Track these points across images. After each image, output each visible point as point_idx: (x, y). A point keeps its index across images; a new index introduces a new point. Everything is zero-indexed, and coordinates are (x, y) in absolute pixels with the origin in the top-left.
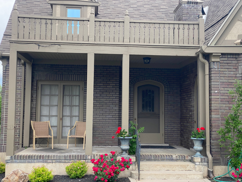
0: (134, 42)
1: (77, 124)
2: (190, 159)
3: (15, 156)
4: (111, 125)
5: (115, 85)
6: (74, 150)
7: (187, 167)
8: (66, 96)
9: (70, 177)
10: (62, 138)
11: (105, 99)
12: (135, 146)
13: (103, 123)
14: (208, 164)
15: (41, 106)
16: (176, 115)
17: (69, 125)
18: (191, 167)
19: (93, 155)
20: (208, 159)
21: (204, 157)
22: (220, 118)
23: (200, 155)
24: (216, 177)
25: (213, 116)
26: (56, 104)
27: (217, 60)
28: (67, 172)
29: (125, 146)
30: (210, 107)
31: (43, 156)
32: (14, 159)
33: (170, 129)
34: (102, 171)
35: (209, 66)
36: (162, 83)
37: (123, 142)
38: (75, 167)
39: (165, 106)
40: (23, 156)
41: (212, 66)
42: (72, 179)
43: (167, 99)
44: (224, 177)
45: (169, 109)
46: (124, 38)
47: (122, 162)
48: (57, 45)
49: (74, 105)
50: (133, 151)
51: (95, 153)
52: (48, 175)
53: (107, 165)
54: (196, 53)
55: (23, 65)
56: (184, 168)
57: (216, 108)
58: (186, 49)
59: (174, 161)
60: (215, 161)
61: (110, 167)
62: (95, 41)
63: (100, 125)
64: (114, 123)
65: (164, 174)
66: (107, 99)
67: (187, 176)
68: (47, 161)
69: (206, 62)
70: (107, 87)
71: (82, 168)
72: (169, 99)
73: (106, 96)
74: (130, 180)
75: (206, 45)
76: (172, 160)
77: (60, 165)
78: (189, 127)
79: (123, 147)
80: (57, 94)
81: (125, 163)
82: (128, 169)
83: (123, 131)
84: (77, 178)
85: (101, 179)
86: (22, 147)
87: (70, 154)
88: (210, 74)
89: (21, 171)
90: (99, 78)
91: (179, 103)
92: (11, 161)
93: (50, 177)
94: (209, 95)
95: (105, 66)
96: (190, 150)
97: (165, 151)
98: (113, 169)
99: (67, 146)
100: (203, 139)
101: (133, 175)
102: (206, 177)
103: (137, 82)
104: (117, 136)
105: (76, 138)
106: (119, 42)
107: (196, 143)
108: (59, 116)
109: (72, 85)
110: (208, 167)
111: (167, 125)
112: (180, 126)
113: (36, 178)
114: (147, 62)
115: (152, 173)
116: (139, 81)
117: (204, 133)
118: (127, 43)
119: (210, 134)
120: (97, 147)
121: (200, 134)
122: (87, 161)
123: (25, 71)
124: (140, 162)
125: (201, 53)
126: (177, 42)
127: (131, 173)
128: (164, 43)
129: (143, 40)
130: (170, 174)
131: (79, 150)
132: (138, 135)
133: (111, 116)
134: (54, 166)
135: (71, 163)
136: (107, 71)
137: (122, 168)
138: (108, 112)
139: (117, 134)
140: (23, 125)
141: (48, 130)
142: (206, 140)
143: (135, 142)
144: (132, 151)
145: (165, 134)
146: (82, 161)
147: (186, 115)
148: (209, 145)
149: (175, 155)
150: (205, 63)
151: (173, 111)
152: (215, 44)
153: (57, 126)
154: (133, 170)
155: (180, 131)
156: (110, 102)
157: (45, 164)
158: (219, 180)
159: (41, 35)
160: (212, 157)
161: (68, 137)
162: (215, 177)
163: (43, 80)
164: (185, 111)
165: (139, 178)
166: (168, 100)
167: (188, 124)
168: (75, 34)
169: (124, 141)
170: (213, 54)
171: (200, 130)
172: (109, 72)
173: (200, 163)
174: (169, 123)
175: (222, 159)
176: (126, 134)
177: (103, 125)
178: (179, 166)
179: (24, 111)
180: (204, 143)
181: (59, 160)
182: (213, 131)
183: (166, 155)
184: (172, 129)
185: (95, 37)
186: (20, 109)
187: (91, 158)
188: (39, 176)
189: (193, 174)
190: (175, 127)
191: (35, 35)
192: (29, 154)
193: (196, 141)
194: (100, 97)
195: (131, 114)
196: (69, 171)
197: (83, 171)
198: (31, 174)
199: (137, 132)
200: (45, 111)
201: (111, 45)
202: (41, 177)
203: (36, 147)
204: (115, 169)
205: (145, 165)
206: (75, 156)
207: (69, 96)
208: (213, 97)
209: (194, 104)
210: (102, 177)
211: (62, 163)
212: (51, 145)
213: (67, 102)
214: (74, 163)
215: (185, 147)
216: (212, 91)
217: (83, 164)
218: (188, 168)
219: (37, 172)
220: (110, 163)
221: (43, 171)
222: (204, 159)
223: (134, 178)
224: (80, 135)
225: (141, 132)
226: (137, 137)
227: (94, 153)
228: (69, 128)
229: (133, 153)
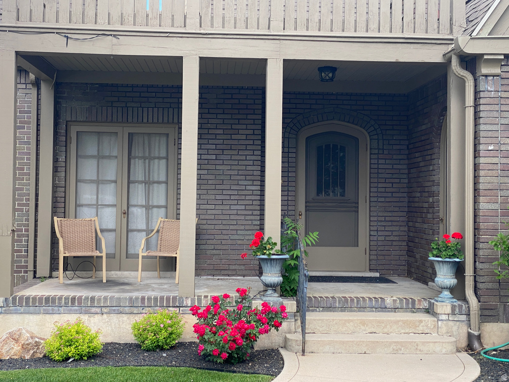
0: (296, 29)
1: (161, 226)
2: (426, 306)
3: (14, 299)
4: (242, 227)
5: (251, 132)
6: (154, 285)
7: (418, 326)
8: (137, 159)
9: (142, 348)
10: (127, 258)
11: (229, 167)
12: (295, 276)
13: (224, 222)
14: (469, 318)
15: (79, 184)
16: (395, 204)
17: (144, 227)
18: (427, 326)
19: (196, 297)
20: (469, 307)
21: (460, 303)
22: (499, 210)
23: (451, 298)
24: (487, 350)
25: (483, 205)
26: (113, 178)
27: (493, 72)
28: (135, 335)
29: (273, 276)
30: (475, 184)
31: (80, 298)
32: (13, 304)
33: (383, 238)
34: (215, 333)
35: (475, 86)
36: (364, 128)
37: (266, 268)
38: (154, 324)
39: (370, 182)
40: (33, 298)
41: (482, 86)
42: (147, 351)
43: (376, 166)
44: (505, 350)
45: (380, 190)
46: (271, 19)
47: (263, 314)
48: (110, 37)
49: (156, 179)
50: (290, 287)
51: (202, 292)
52: (91, 341)
53: (227, 319)
54: (444, 55)
55: (33, 84)
56: (410, 327)
57: (489, 186)
58: (419, 45)
59: (389, 312)
60: (487, 313)
61: (235, 324)
62: (201, 26)
63: (217, 227)
64: (250, 222)
65: (363, 341)
66: (233, 167)
67: (417, 346)
68: (90, 309)
69: (467, 76)
70: (234, 137)
71: (171, 327)
72: (380, 166)
73: (231, 160)
74: (281, 355)
75: (468, 35)
76: (384, 309)
77: (120, 319)
78: (426, 233)
79: (266, 278)
80: (115, 153)
81: (270, 316)
82: (277, 330)
83: (267, 241)
84: (158, 350)
85: (213, 351)
86: (35, 277)
87: (143, 295)
88: (477, 105)
89: (27, 331)
90: (214, 116)
91: (405, 176)
92: (5, 310)
93: (95, 348)
94: (475, 155)
95: (228, 88)
96: (428, 285)
97: (369, 287)
98: (240, 329)
99: (137, 276)
100: (457, 260)
101: (289, 343)
102: (464, 348)
103: (306, 125)
104: (254, 254)
105: (161, 257)
106: (258, 29)
107: (442, 270)
108: (119, 206)
109: (149, 134)
110: (469, 326)
111: (375, 228)
112: (407, 230)
113: (62, 348)
114: (327, 78)
115: (335, 340)
116: (309, 124)
117: (460, 247)
118: (278, 31)
119: (475, 248)
120: (209, 279)
121: (450, 248)
122: (182, 311)
123: (38, 100)
124: (307, 313)
125: (455, 54)
126: (398, 27)
127: (286, 340)
128: (367, 31)
129: (315, 24)
130: (377, 342)
131: (165, 286)
132: (302, 249)
133: (243, 207)
134: (105, 322)
135: (145, 315)
136: (232, 98)
137: (263, 327)
138: (237, 197)
139: (254, 248)
140: (36, 226)
141: (94, 240)
142: (464, 262)
143: (296, 268)
144: (288, 289)
145: (370, 250)
146: (171, 311)
147: (420, 205)
148: (472, 273)
149: (392, 297)
150: (466, 79)
151: (390, 195)
152: (489, 31)
153: (114, 230)
154: (290, 332)
155: (407, 243)
156: (240, 173)
157: (85, 318)
158: (494, 356)
159: (72, 12)
160: (479, 302)
161: (141, 255)
162: (485, 348)
163: (81, 122)
164: (418, 195)
165: (303, 351)
166: (378, 168)
167: (426, 226)
168: (152, 9)
169: (269, 265)
170: (486, 57)
171: (451, 239)
172: (237, 101)
173: (450, 315)
174: (379, 224)
175: (503, 306)
176: (275, 249)
177: (224, 227)
178: (400, 323)
179: (37, 195)
180: (459, 270)
181: (116, 308)
182: (481, 240)
183: (370, 298)
184: (387, 238)
185: (201, 18)
186: (28, 190)
187: (191, 303)
188: (67, 344)
189: (432, 342)
190: (394, 233)
191: (57, 12)
192: (47, 294)
193: (441, 264)
194: (217, 162)
195: (289, 202)
196: (141, 333)
197: (173, 333)
198: (50, 338)
199: (300, 244)
200: (87, 194)
201: (238, 37)
202: (74, 346)
203: (66, 277)
204: (246, 329)
205: (319, 320)
206: (156, 299)
207: (144, 158)
208: (482, 160)
209: (439, 178)
210: (214, 348)
211: (123, 315)
212: (100, 273)
213: (139, 172)
214: (152, 315)
215: (418, 279)
216: (482, 147)
217: (172, 317)
218: (421, 328)
219: (63, 336)
220: (234, 315)
221: (77, 333)
222: (460, 306)
223: (291, 351)
224: (168, 252)
225: (310, 245)
226: (301, 255)
227: (200, 292)
228: (144, 233)
229: (290, 293)
